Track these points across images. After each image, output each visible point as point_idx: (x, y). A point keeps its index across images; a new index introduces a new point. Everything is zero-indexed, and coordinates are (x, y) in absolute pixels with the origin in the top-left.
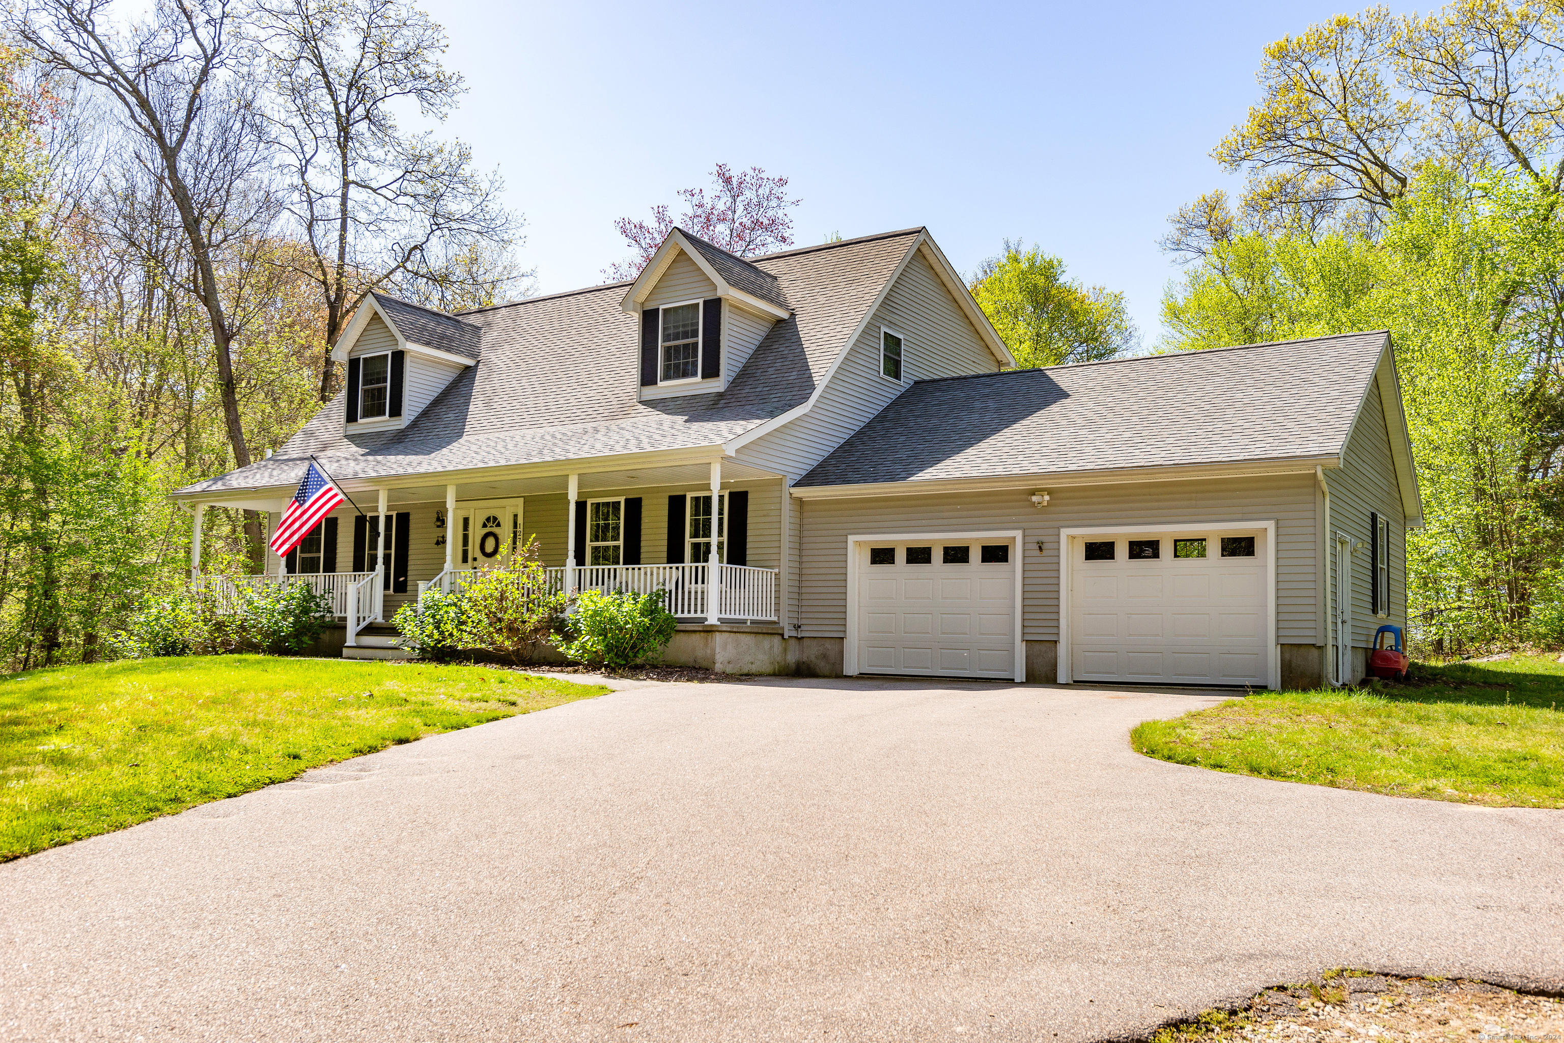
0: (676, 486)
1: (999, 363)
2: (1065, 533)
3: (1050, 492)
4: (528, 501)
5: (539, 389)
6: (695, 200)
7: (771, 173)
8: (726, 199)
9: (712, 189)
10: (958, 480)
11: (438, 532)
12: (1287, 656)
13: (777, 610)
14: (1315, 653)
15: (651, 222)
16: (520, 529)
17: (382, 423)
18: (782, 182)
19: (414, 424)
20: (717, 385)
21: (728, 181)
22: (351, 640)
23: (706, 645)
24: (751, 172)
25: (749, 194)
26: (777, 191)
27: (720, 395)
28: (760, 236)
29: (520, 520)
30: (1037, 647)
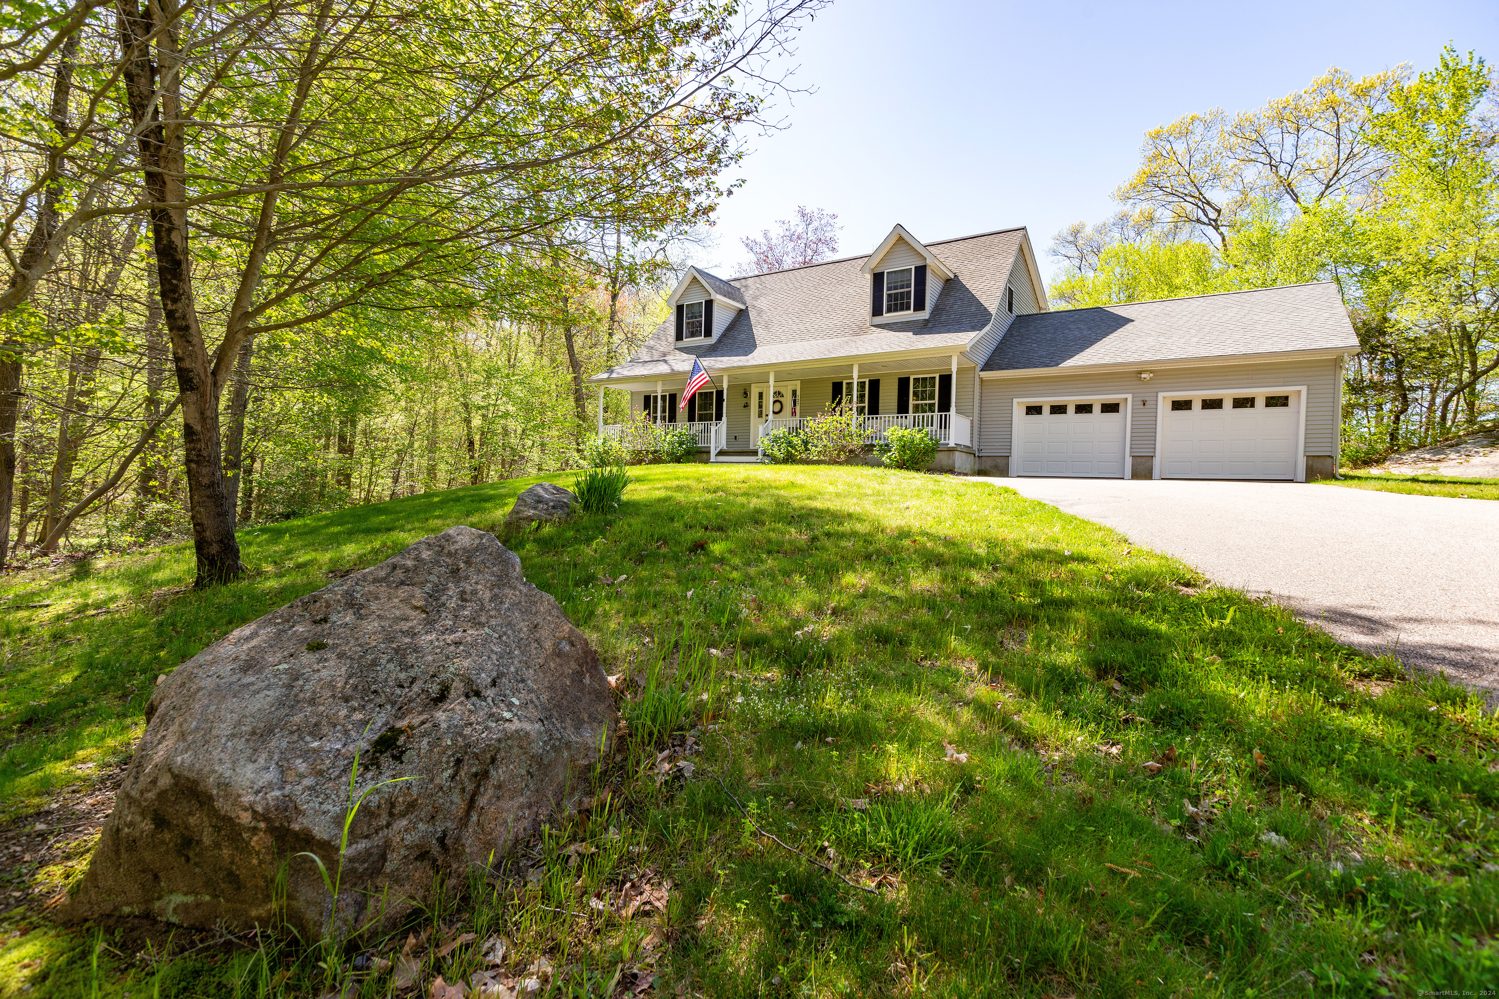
0: (903, 372)
1: (1040, 308)
2: (1161, 395)
3: (1151, 371)
4: (803, 382)
5: (797, 321)
6: (786, 226)
7: (828, 211)
8: (802, 226)
9: (795, 221)
10: (1095, 366)
11: (745, 401)
12: (1310, 462)
13: (972, 441)
14: (1329, 460)
15: (760, 239)
16: (798, 398)
17: (700, 340)
18: (834, 216)
19: (720, 341)
20: (925, 315)
21: (803, 215)
22: (713, 459)
23: (949, 458)
24: (816, 211)
25: (815, 224)
26: (831, 221)
27: (926, 321)
28: (822, 248)
29: (798, 393)
30: (1139, 459)
